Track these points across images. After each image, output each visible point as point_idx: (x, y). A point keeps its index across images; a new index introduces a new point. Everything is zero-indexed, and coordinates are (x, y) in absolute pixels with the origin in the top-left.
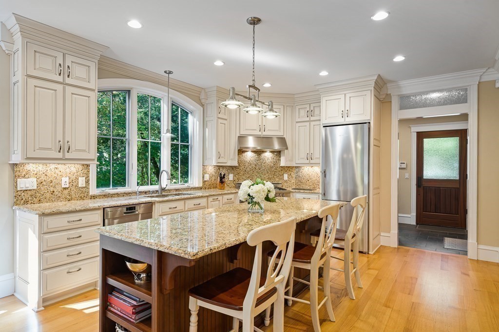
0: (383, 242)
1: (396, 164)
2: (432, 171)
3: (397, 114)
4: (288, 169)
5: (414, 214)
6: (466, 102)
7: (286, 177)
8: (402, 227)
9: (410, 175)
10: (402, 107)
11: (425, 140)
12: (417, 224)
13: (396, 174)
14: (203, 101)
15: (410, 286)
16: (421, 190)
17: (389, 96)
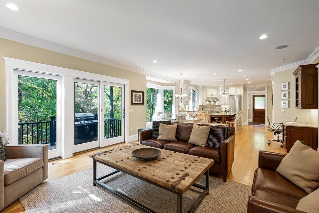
0: (245, 124)
1: (248, 105)
2: (257, 107)
3: (248, 92)
4: (218, 106)
5: (252, 119)
6: (265, 90)
7: (217, 108)
8: (249, 122)
9: (251, 108)
10: (249, 91)
11: (255, 98)
12: (253, 122)
13: (248, 107)
14: (198, 89)
15: (251, 137)
16: (254, 112)
17: (246, 88)
